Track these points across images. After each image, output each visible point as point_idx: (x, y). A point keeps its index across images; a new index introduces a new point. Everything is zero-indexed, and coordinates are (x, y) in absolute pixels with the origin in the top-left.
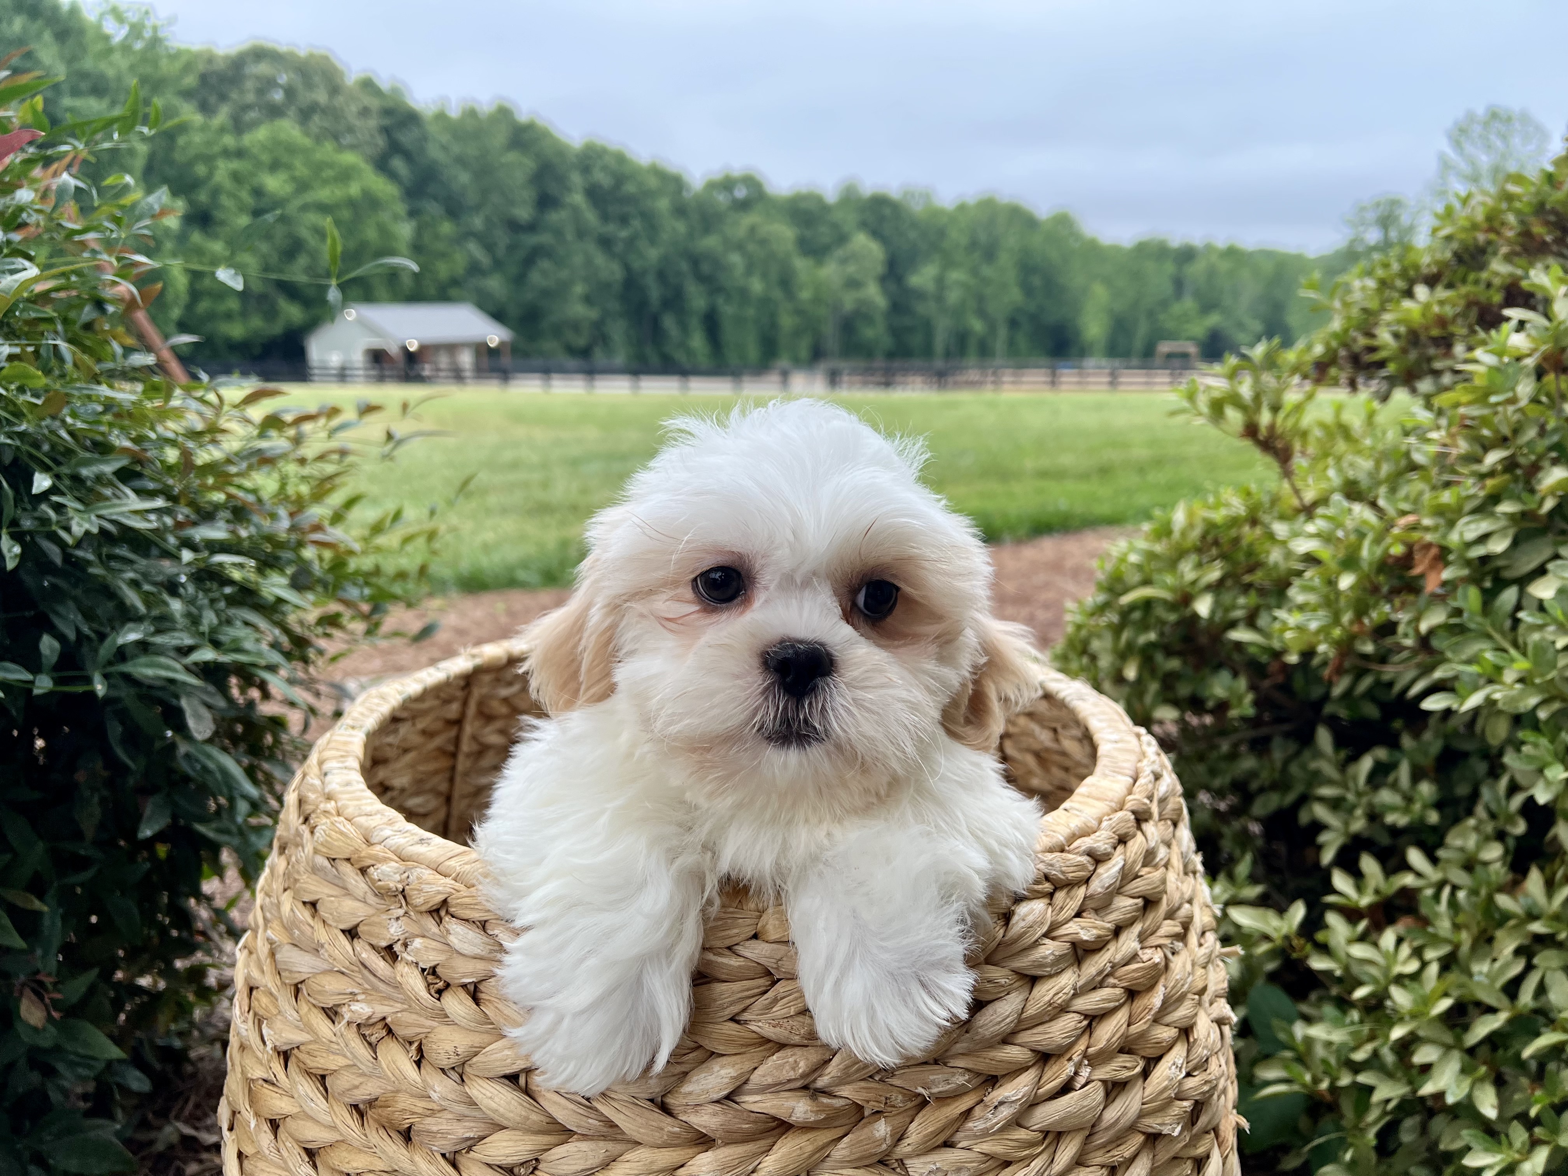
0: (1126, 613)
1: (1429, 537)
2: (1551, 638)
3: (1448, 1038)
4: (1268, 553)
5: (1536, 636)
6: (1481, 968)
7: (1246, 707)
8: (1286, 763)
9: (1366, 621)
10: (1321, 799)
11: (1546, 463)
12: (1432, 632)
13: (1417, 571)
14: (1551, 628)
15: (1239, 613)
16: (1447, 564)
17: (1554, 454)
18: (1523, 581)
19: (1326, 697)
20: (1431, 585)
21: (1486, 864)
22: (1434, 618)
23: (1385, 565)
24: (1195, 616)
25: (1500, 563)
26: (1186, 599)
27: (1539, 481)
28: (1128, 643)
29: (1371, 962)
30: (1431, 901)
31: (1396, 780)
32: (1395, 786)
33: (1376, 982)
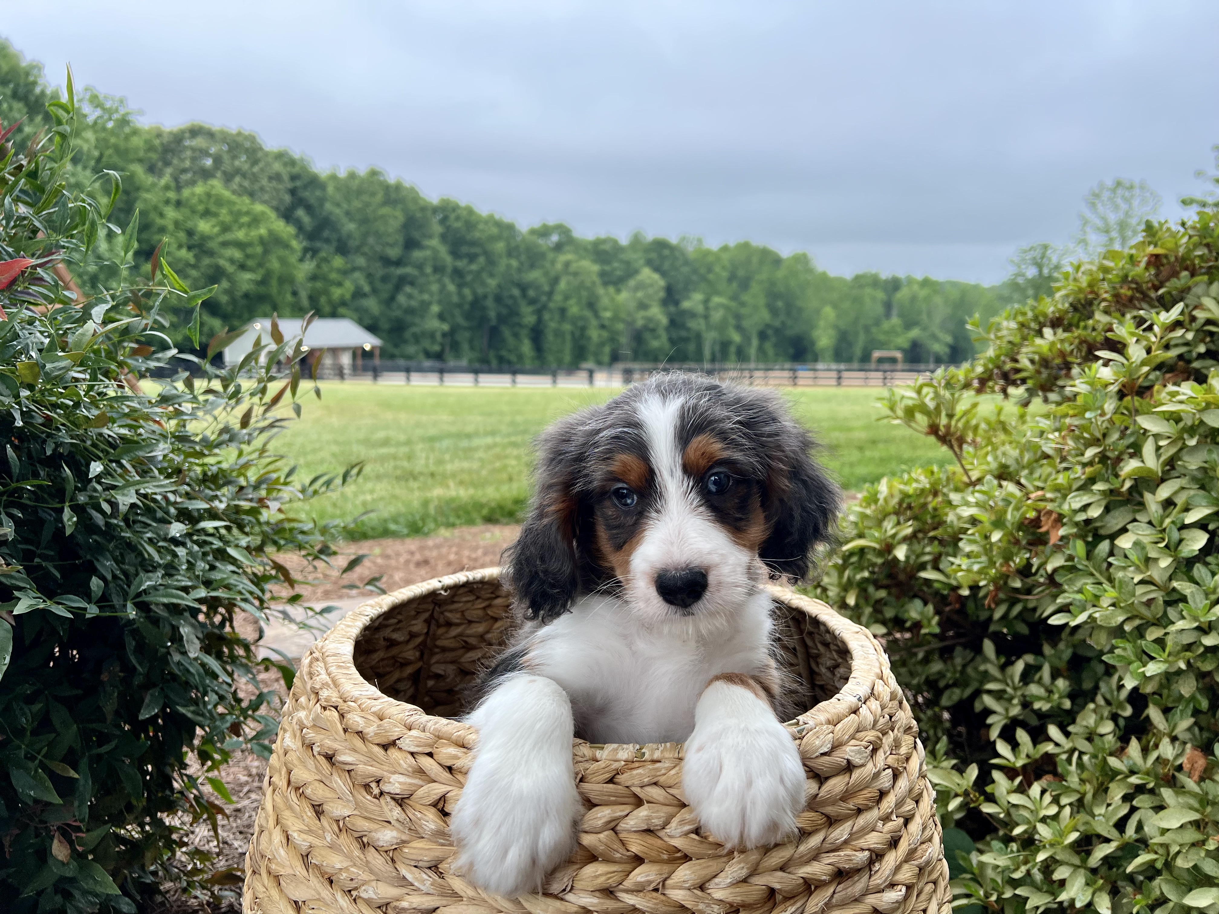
0: (846, 558)
1: (1050, 506)
2: (1131, 575)
3: (1076, 861)
4: (947, 514)
5: (1120, 574)
6: (1099, 810)
7: (933, 626)
8: (964, 666)
9: (1012, 564)
10: (989, 692)
11: (1126, 457)
12: (1055, 570)
13: (1043, 529)
14: (1132, 569)
15: (927, 558)
16: (1064, 525)
17: (1131, 451)
18: (1113, 537)
19: (990, 619)
20: (1053, 539)
21: (1102, 736)
22: (1056, 562)
23: (1022, 525)
24: (896, 559)
25: (1098, 524)
26: (889, 548)
27: (1121, 469)
28: (849, 579)
29: (1024, 807)
30: (1065, 763)
31: (1041, 678)
32: (1040, 682)
33: (1028, 822)
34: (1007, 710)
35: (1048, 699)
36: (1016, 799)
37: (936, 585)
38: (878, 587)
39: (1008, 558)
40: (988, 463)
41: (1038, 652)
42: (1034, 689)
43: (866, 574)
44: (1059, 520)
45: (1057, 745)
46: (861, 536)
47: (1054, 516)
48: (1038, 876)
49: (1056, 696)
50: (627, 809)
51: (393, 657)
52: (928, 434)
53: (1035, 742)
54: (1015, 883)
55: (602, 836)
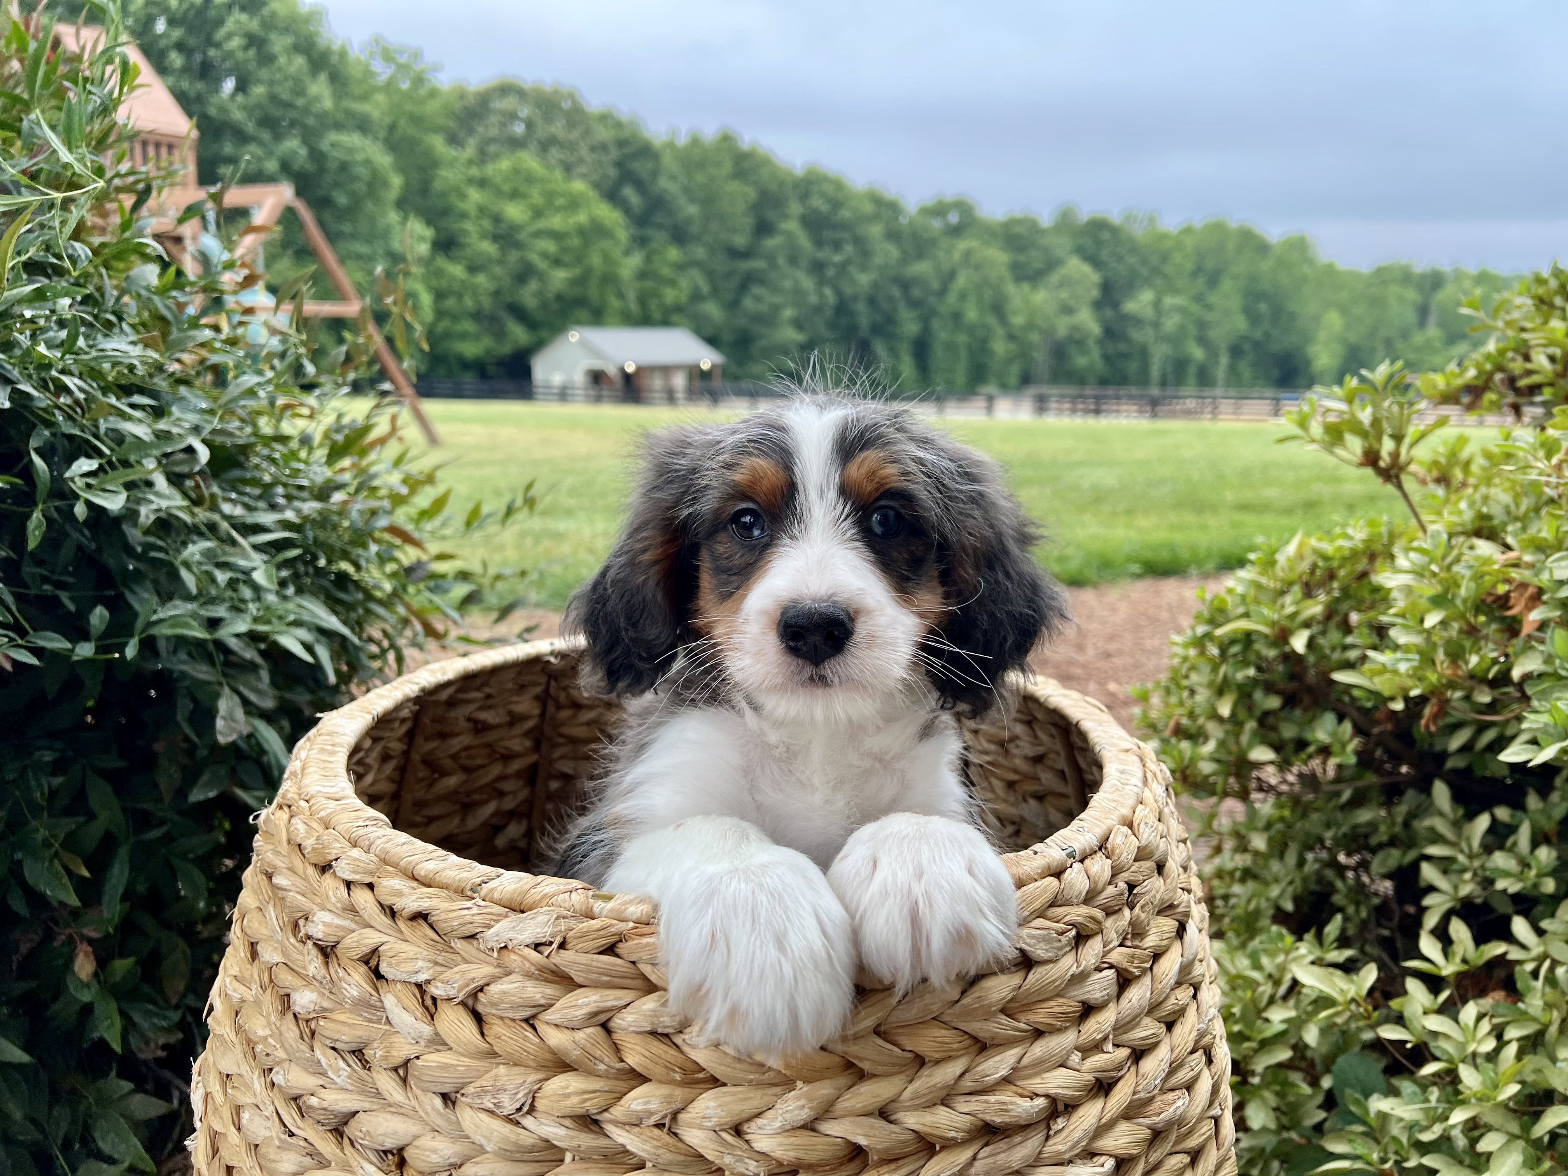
0: (1226, 645)
1: (1525, 575)
3: (1515, 1127)
7: (1348, 755)
10: (1432, 859)
12: (1525, 677)
13: (1514, 612)
16: (1543, 604)
19: (1441, 750)
20: (1528, 627)
22: (1526, 665)
23: (1483, 604)
24: (1292, 652)
26: (1285, 634)
28: (1225, 678)
29: (1447, 1036)
30: (1529, 977)
31: (1515, 844)
32: (1511, 850)
33: (1450, 1061)
34: (1456, 888)
35: (1519, 877)
36: (1435, 1023)
37: (1356, 693)
38: (1270, 688)
39: (1456, 655)
40: (1460, 512)
41: (1518, 805)
42: (1500, 860)
43: (1251, 672)
44: (1537, 598)
45: (1524, 947)
46: (1246, 615)
47: (1531, 591)
48: (1461, 1142)
49: (1533, 873)
50: (625, 996)
51: (489, 745)
52: (1362, 465)
53: (1480, 939)
54: (1424, 1148)
55: (580, 1035)
